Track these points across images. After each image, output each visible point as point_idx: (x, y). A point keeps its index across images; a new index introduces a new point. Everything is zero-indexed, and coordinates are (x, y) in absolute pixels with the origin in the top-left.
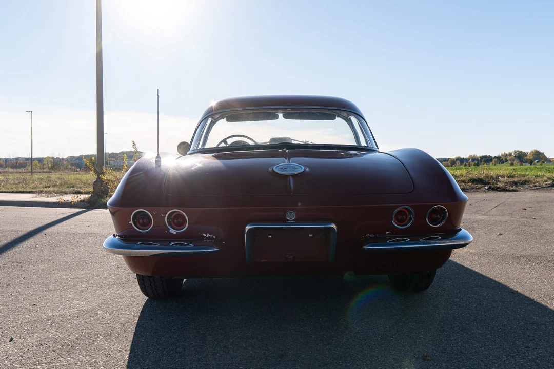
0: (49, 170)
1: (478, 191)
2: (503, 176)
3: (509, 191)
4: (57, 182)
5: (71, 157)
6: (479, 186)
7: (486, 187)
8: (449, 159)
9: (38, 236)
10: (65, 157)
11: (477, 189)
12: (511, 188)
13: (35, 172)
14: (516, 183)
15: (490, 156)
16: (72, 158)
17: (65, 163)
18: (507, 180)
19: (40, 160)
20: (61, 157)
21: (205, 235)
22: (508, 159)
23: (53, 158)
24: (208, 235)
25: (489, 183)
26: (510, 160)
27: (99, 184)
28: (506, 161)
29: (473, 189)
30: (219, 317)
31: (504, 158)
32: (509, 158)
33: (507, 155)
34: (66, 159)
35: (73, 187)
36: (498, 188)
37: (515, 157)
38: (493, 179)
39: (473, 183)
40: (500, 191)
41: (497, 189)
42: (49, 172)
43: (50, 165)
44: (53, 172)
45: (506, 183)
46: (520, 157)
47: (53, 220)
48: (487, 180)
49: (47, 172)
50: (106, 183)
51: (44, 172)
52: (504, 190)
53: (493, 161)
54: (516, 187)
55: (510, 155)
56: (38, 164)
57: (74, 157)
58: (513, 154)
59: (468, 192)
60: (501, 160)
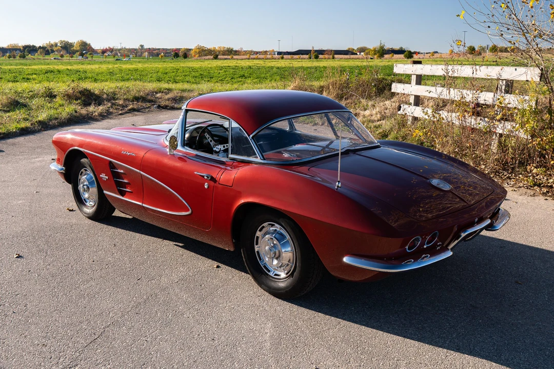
3: (177, 109)
15: (34, 46)
26: (57, 51)
28: (53, 51)
31: (49, 49)
32: (55, 49)
33: (52, 45)
36: (167, 106)
37: (61, 47)
46: (67, 48)
53: (38, 52)
55: (56, 45)
58: (59, 44)
60: (47, 50)
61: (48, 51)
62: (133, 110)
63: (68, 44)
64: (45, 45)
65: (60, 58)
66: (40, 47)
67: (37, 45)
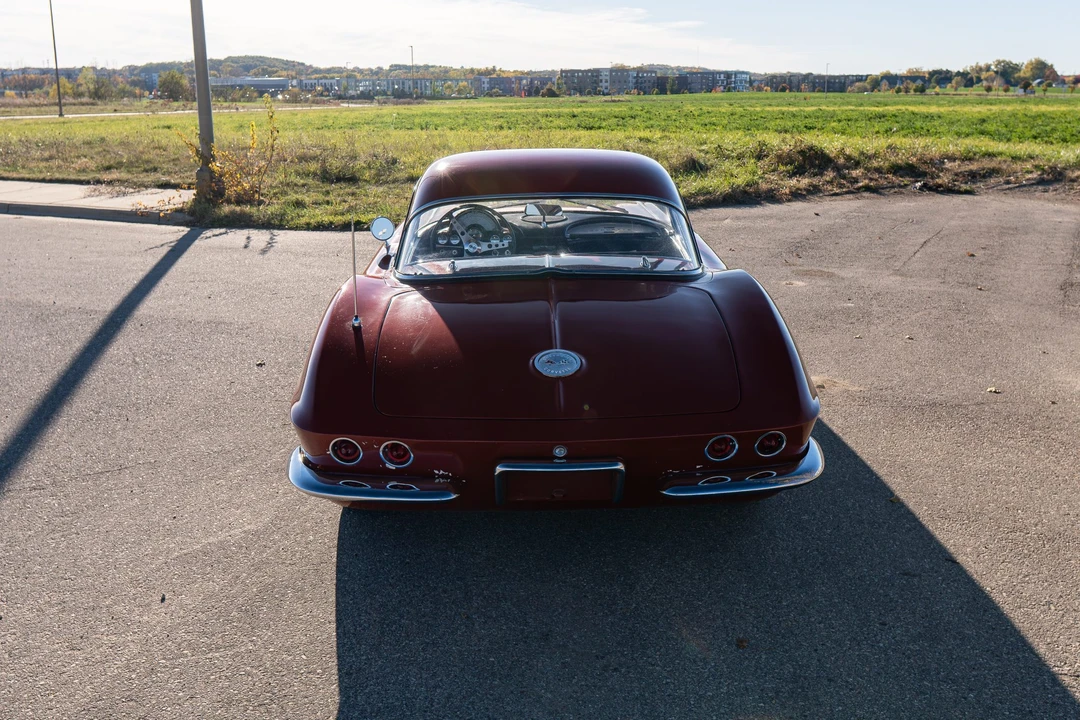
0: (91, 100)
1: (901, 193)
2: (952, 159)
3: (959, 192)
4: (121, 156)
5: (130, 67)
6: (906, 180)
7: (918, 184)
8: (867, 76)
9: (130, 327)
10: (119, 67)
11: (900, 186)
12: (964, 187)
13: (65, 105)
14: (973, 176)
15: (948, 72)
16: (132, 69)
17: (120, 79)
18: (959, 166)
19: (70, 74)
20: (110, 67)
21: (437, 472)
22: (982, 77)
23: (94, 68)
24: (441, 472)
25: (924, 174)
26: (986, 79)
27: (207, 178)
28: (979, 80)
29: (893, 187)
30: (454, 550)
31: (974, 75)
32: (984, 75)
33: (981, 69)
34: (121, 70)
35: (155, 170)
36: (940, 186)
37: (996, 72)
38: (934, 164)
39: (894, 174)
40: (942, 193)
41: (937, 189)
42: (93, 104)
43: (92, 87)
44: (99, 103)
45: (956, 175)
46: (1008, 74)
47: (141, 275)
48: (923, 168)
49: (87, 104)
50: (221, 176)
51: (83, 104)
52: (950, 191)
53: (954, 82)
54: (974, 183)
55: (988, 68)
56: (67, 84)
57: (136, 68)
58: (993, 67)
59: (884, 195)
60: (968, 79)
61: (971, 79)
62: (867, 189)
63: (1010, 67)
64: (968, 69)
65: (985, 93)
66: (958, 73)
67: (954, 69)
